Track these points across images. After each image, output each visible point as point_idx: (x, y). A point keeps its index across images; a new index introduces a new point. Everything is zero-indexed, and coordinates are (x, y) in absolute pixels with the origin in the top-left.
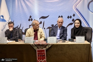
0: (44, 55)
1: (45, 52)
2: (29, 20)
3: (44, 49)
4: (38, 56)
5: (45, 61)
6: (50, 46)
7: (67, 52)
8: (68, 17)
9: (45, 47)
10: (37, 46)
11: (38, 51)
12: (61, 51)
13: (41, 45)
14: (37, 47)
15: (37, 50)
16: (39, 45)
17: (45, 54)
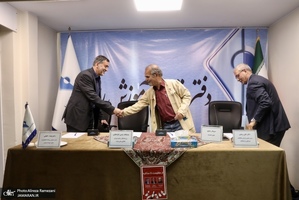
0: (162, 182)
1: (164, 172)
2: (121, 87)
3: (162, 164)
4: (146, 183)
5: (163, 196)
6: (176, 157)
7: (222, 172)
8: (195, 83)
9: (164, 160)
10: (141, 157)
11: (145, 170)
12: (207, 168)
13: (153, 153)
14: (143, 160)
15: (142, 166)
16: (148, 153)
17: (162, 179)
